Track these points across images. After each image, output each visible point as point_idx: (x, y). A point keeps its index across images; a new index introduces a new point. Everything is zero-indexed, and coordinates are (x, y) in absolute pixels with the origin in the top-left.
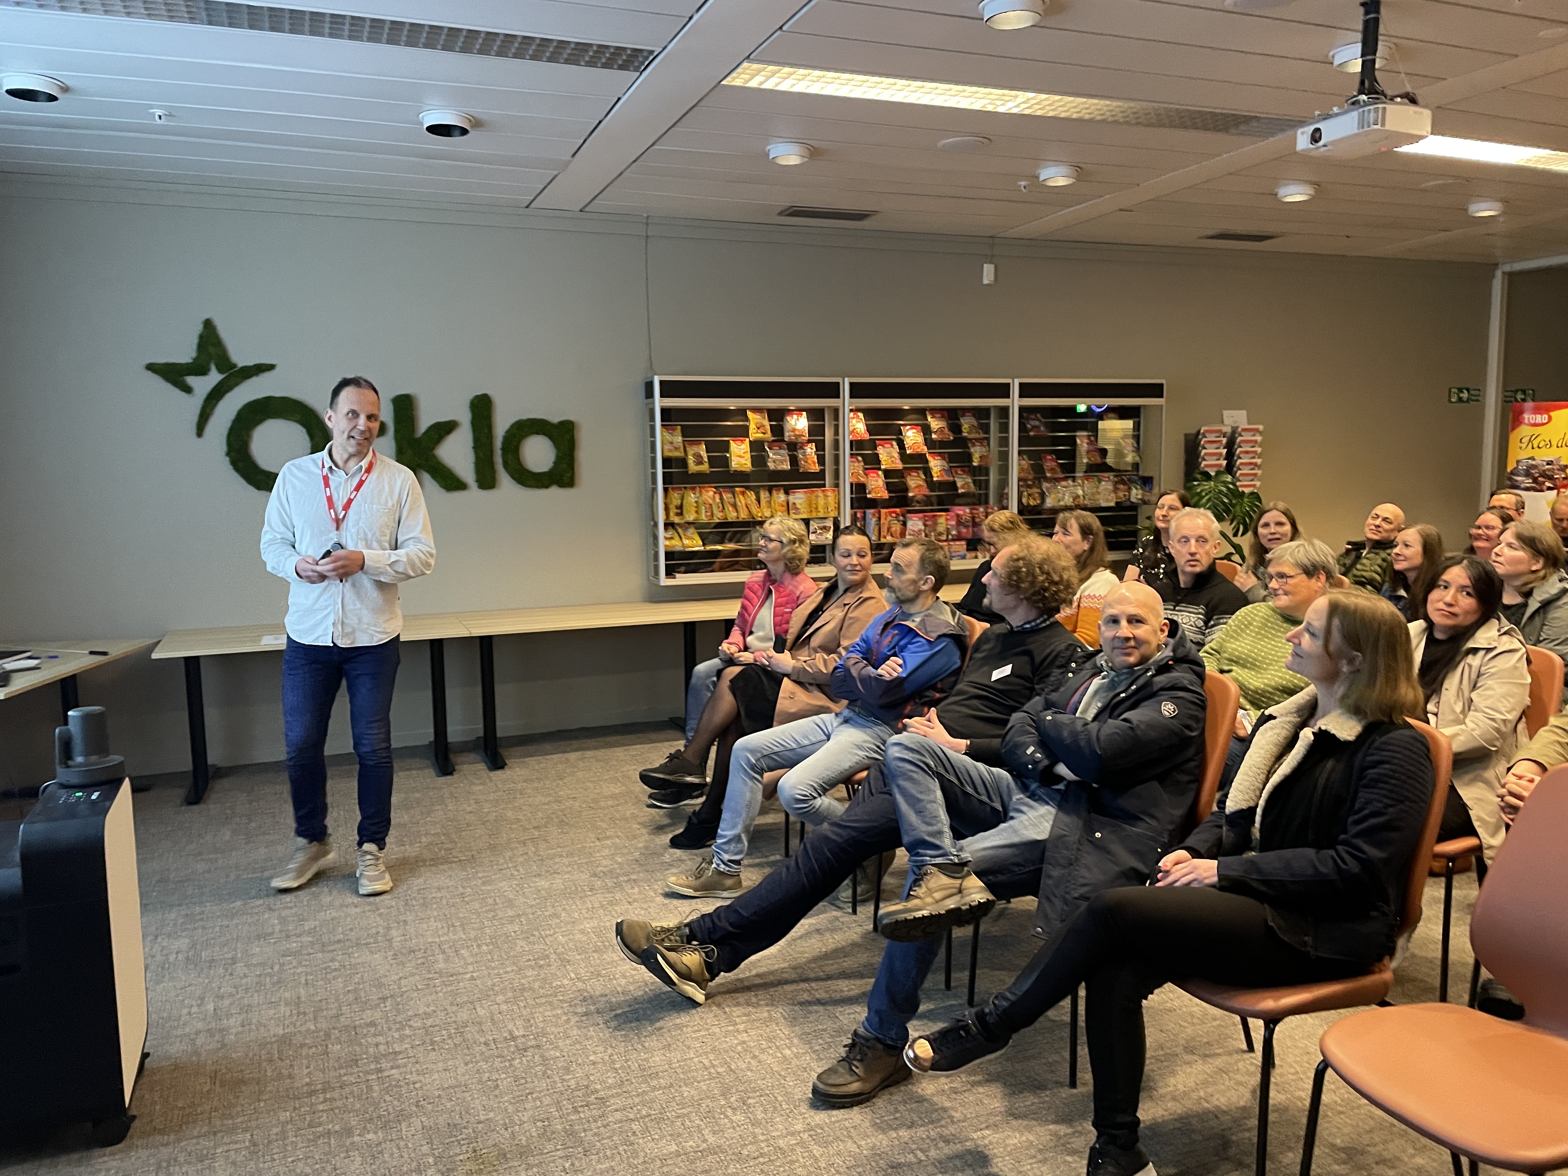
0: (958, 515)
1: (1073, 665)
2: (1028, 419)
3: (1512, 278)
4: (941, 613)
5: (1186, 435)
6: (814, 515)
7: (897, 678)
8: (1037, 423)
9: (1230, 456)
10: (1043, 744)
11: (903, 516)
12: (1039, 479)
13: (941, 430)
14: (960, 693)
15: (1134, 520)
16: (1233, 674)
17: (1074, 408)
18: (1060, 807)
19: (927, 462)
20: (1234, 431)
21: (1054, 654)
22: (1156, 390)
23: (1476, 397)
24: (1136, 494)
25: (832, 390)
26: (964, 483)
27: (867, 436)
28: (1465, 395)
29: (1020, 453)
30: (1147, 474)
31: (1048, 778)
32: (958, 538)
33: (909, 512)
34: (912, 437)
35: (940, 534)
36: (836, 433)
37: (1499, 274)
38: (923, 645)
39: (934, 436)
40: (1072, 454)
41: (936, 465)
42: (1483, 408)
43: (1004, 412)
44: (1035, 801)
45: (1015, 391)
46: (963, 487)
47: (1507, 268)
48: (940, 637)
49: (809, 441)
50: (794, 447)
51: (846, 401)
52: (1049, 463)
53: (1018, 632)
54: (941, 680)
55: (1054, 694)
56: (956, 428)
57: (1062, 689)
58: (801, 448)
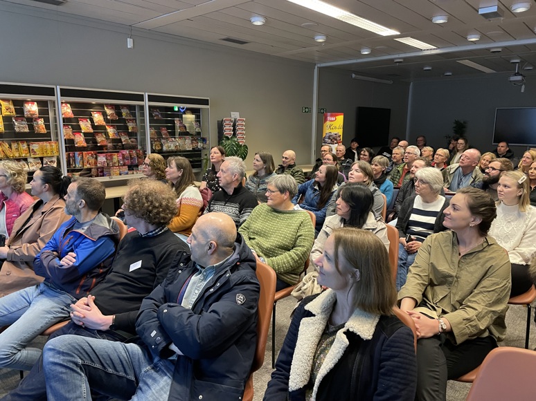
0: (123, 154)
1: (182, 264)
2: (153, 111)
3: (320, 69)
4: (101, 222)
5: (218, 121)
6: (45, 155)
7: (72, 266)
8: (157, 113)
9: (234, 130)
10: (162, 329)
11: (96, 155)
12: (160, 138)
13: (112, 115)
14: (109, 281)
15: (200, 156)
16: (256, 240)
17: (173, 108)
18: (175, 378)
19: (106, 129)
20: (235, 120)
21: (168, 252)
22: (205, 102)
23: (310, 111)
24: (200, 145)
25: (50, 92)
26: (124, 139)
27: (73, 116)
28: (307, 110)
29: (150, 126)
30: (204, 137)
31: (166, 353)
32: (124, 165)
33: (99, 153)
34: (98, 118)
35: (115, 163)
36: (55, 114)
37: (316, 67)
38: (90, 243)
39: (108, 117)
40: (173, 128)
41: (111, 131)
42: (312, 115)
43: (142, 108)
44: (157, 372)
45: (146, 98)
46: (124, 141)
47: (319, 66)
48: (100, 238)
49: (40, 118)
50: (30, 120)
51: (58, 97)
52: (164, 131)
53: (145, 237)
54: (103, 262)
55: (170, 286)
56: (119, 114)
57: (175, 282)
58: (35, 121)
